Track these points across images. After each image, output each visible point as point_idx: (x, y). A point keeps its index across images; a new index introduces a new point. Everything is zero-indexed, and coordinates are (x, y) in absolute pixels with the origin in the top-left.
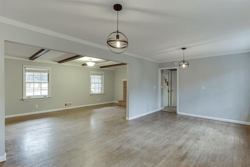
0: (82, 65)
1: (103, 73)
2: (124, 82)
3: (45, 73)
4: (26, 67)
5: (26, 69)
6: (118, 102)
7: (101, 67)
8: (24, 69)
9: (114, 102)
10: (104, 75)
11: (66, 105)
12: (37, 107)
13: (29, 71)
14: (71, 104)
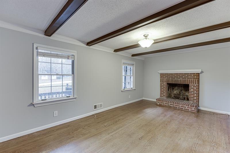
0: (114, 51)
1: (134, 63)
2: (161, 74)
3: (68, 59)
4: (38, 48)
5: (39, 51)
6: (155, 101)
7: (133, 55)
8: (35, 51)
9: (144, 98)
10: (135, 65)
11: (95, 107)
12: (57, 115)
13: (44, 55)
14: (101, 106)
